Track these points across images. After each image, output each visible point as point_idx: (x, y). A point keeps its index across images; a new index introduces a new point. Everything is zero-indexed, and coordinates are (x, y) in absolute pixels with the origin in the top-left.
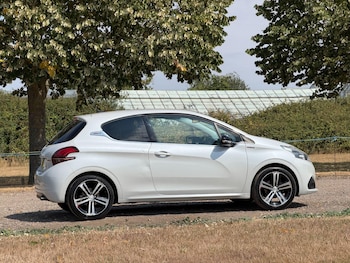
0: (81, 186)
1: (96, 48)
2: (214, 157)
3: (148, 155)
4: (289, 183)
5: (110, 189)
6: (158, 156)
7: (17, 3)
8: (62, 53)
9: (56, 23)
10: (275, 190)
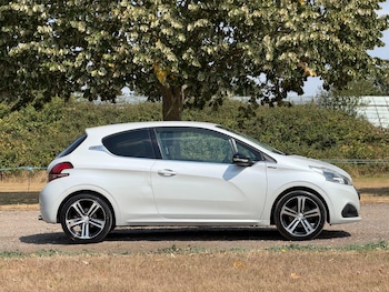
0: (74, 206)
1: (209, 51)
2: (227, 177)
3: (149, 173)
4: (317, 210)
5: (106, 209)
6: (162, 174)
7: (122, 4)
8: (171, 57)
9: (166, 24)
10: (300, 217)
